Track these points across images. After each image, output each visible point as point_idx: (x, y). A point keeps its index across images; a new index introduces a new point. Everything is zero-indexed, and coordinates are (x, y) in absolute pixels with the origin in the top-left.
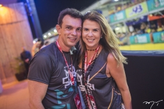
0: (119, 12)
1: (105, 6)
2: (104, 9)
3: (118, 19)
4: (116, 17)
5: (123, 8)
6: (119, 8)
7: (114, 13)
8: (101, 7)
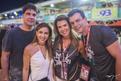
0: (52, 15)
1: (43, 8)
2: (42, 10)
3: (51, 19)
4: (49, 18)
5: (56, 13)
6: (53, 12)
7: (48, 15)
8: (40, 8)
